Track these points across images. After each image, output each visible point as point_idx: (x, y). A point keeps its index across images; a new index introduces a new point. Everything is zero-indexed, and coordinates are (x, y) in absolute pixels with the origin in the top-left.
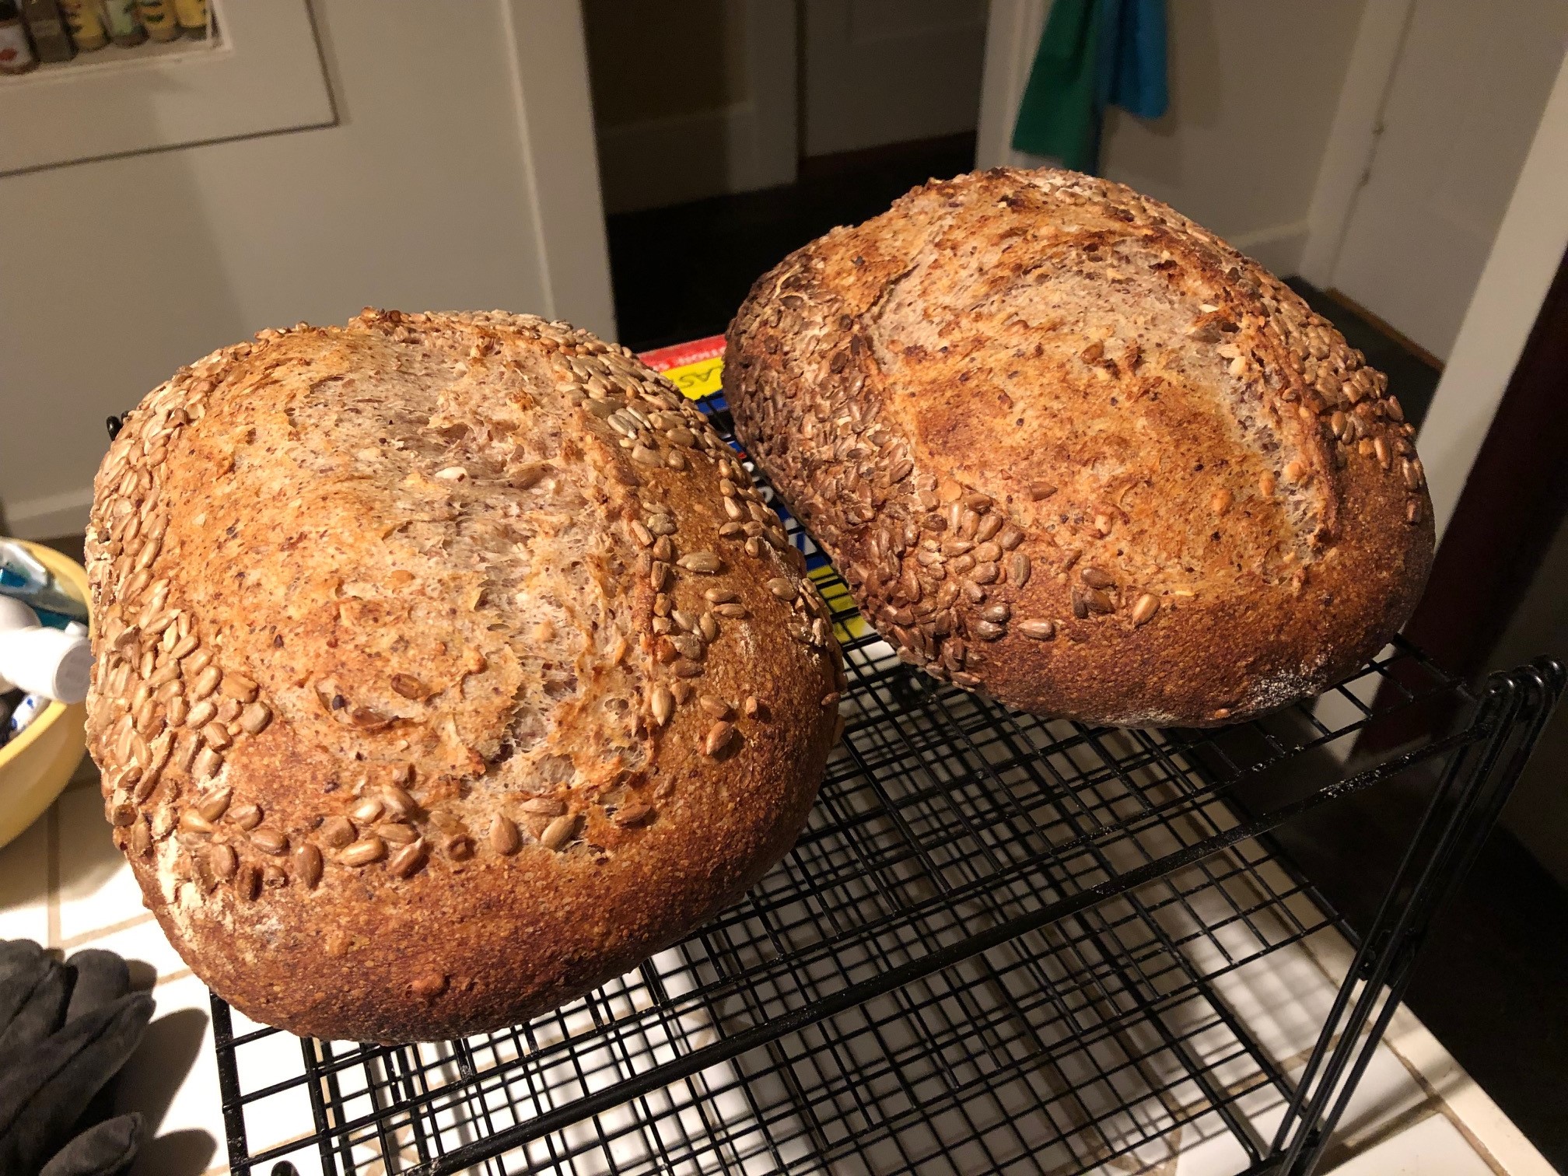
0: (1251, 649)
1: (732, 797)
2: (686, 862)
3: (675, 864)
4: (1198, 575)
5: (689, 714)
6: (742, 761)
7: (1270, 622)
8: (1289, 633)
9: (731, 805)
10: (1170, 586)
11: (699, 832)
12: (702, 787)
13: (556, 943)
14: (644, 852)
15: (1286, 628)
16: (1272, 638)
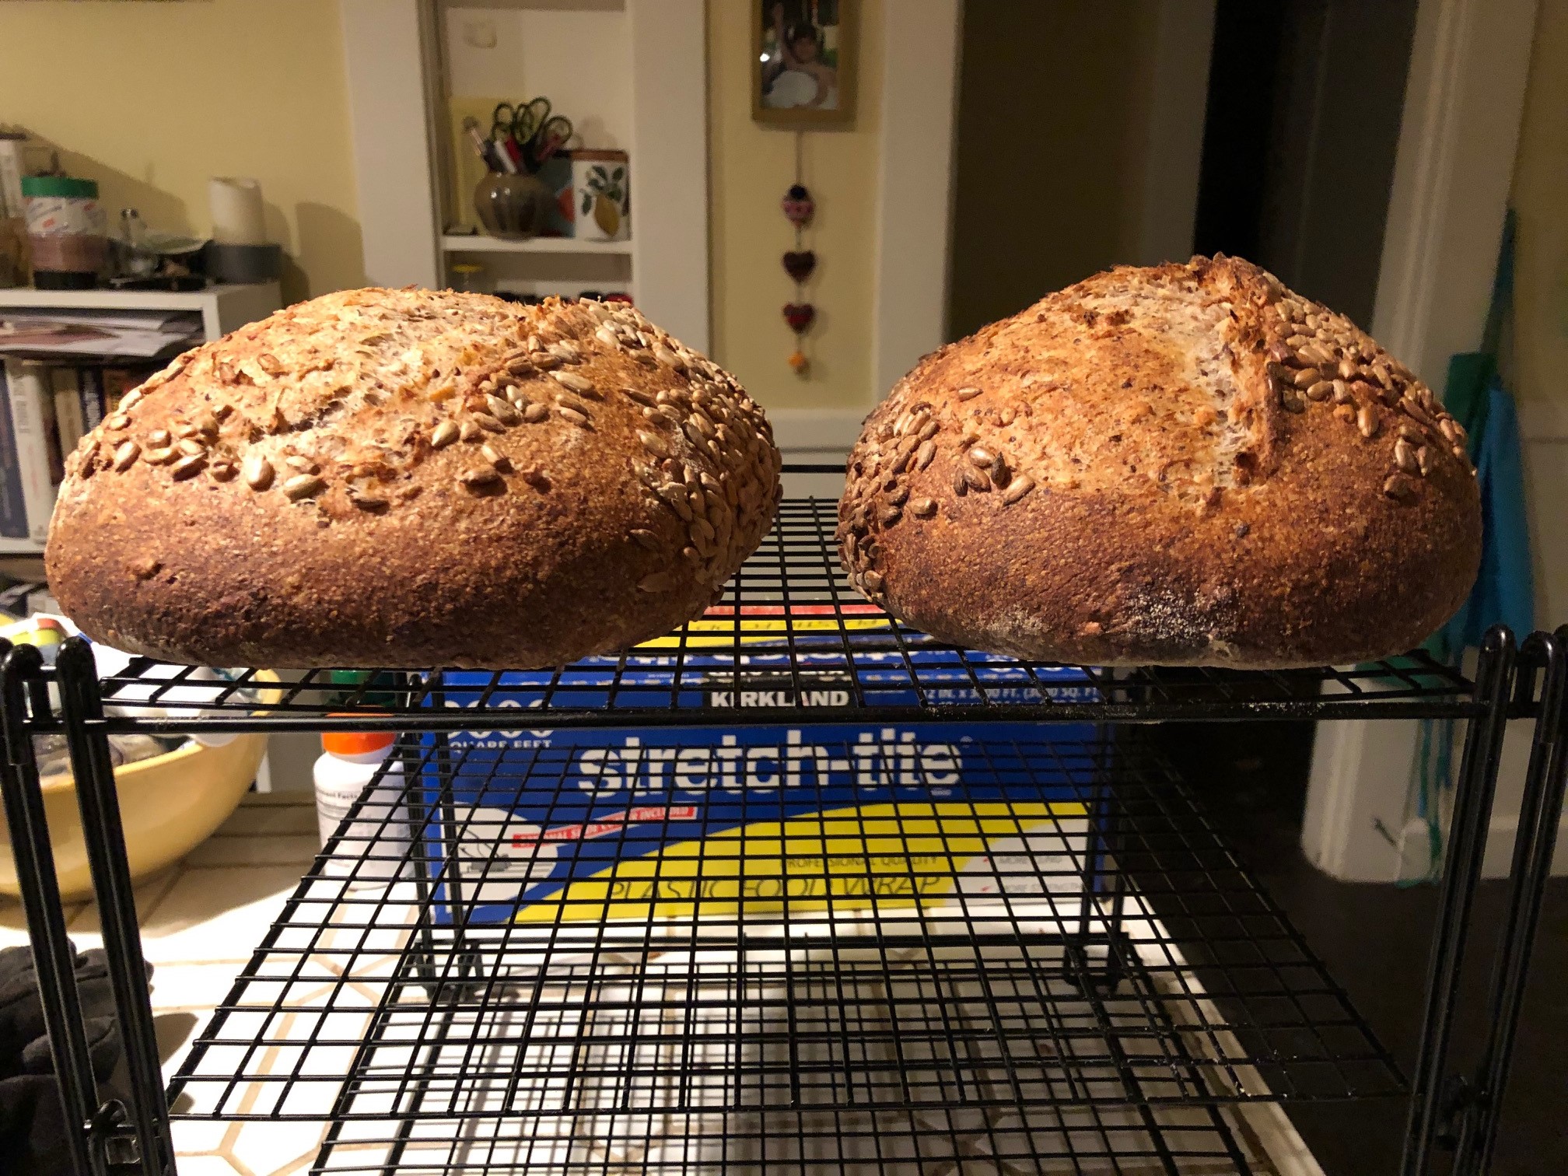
0: (1127, 552)
1: (468, 530)
2: (396, 562)
3: (384, 559)
4: (1084, 467)
5: (466, 452)
6: (496, 508)
7: (1160, 530)
8: (1181, 550)
9: (463, 536)
10: (1052, 472)
11: (421, 543)
12: (444, 507)
13: (251, 572)
14: (362, 535)
15: (1178, 545)
16: (1158, 548)
